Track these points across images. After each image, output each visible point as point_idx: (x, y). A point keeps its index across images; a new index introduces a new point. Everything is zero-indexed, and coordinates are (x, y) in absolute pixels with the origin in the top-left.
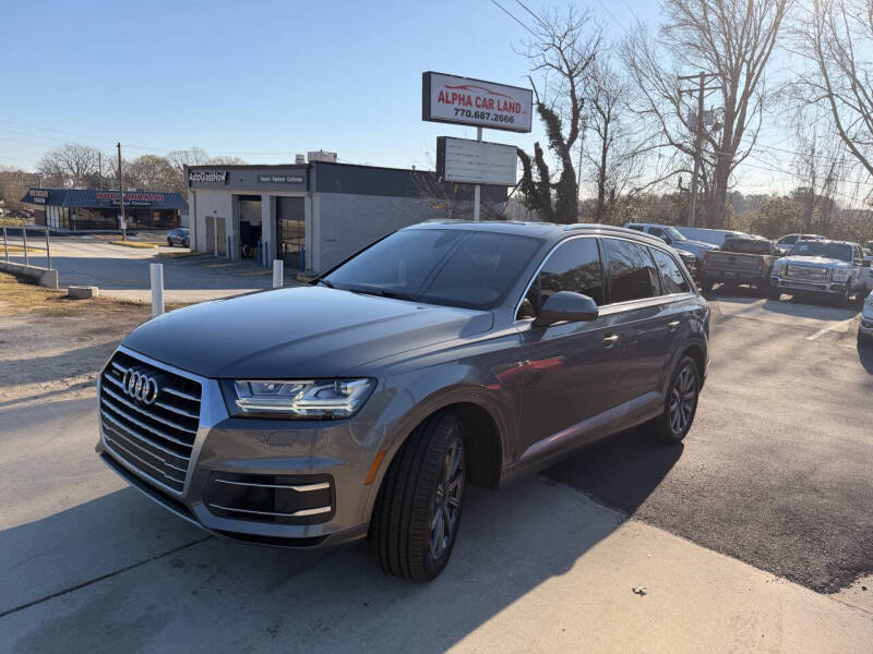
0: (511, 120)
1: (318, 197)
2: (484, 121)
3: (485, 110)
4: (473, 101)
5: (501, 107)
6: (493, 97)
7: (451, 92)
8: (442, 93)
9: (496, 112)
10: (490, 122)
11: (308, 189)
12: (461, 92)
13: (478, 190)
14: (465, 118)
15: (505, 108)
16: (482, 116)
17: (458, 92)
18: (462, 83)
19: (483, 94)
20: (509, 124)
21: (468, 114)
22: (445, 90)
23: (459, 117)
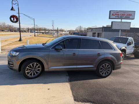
0: (129, 17)
1: (104, 33)
2: (122, 18)
3: (123, 16)
4: (120, 15)
5: (127, 15)
6: (125, 13)
7: (115, 13)
8: (113, 14)
9: (125, 16)
10: (124, 18)
11: (102, 31)
12: (117, 13)
13: (120, 31)
14: (118, 18)
15: (128, 15)
16: (122, 17)
17: (116, 13)
18: (117, 12)
19: (122, 13)
20: (128, 18)
21: (119, 17)
22: (113, 13)
23: (116, 18)
